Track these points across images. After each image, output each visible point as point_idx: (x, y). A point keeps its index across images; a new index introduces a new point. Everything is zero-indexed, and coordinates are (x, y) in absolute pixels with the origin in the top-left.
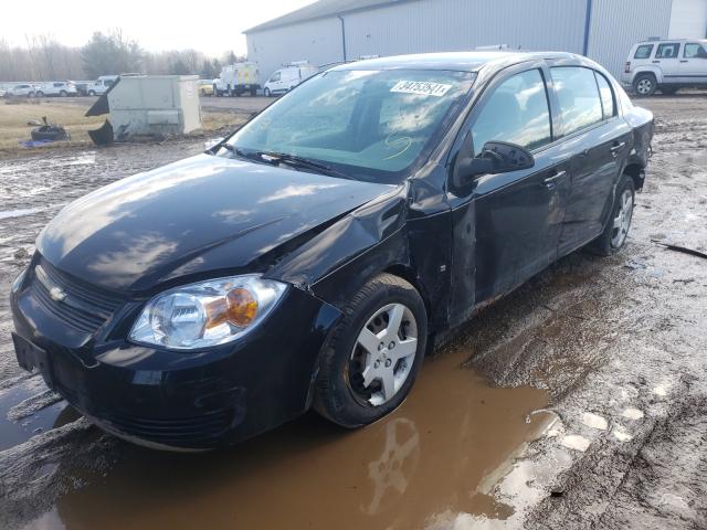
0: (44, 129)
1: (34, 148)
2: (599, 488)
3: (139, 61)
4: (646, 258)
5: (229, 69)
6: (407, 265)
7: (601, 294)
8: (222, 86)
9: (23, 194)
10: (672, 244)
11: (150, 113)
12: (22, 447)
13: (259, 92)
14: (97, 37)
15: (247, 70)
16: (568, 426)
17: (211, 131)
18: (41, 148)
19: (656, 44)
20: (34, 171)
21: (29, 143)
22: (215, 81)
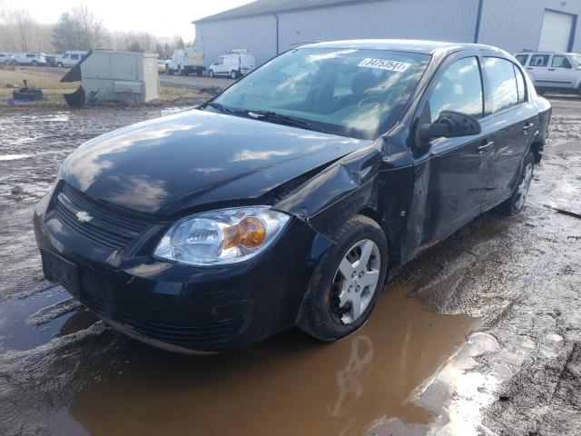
0: (24, 90)
1: (15, 106)
2: (538, 394)
3: (101, 41)
4: (543, 219)
5: (181, 53)
6: (375, 209)
7: (511, 245)
8: (173, 66)
9: (11, 142)
10: (561, 208)
11: (117, 83)
12: (44, 348)
13: (204, 72)
14: (65, 17)
15: (195, 54)
16: (504, 346)
17: (167, 101)
18: (20, 106)
19: (531, 55)
20: (19, 124)
21: (10, 101)
22: (168, 61)
